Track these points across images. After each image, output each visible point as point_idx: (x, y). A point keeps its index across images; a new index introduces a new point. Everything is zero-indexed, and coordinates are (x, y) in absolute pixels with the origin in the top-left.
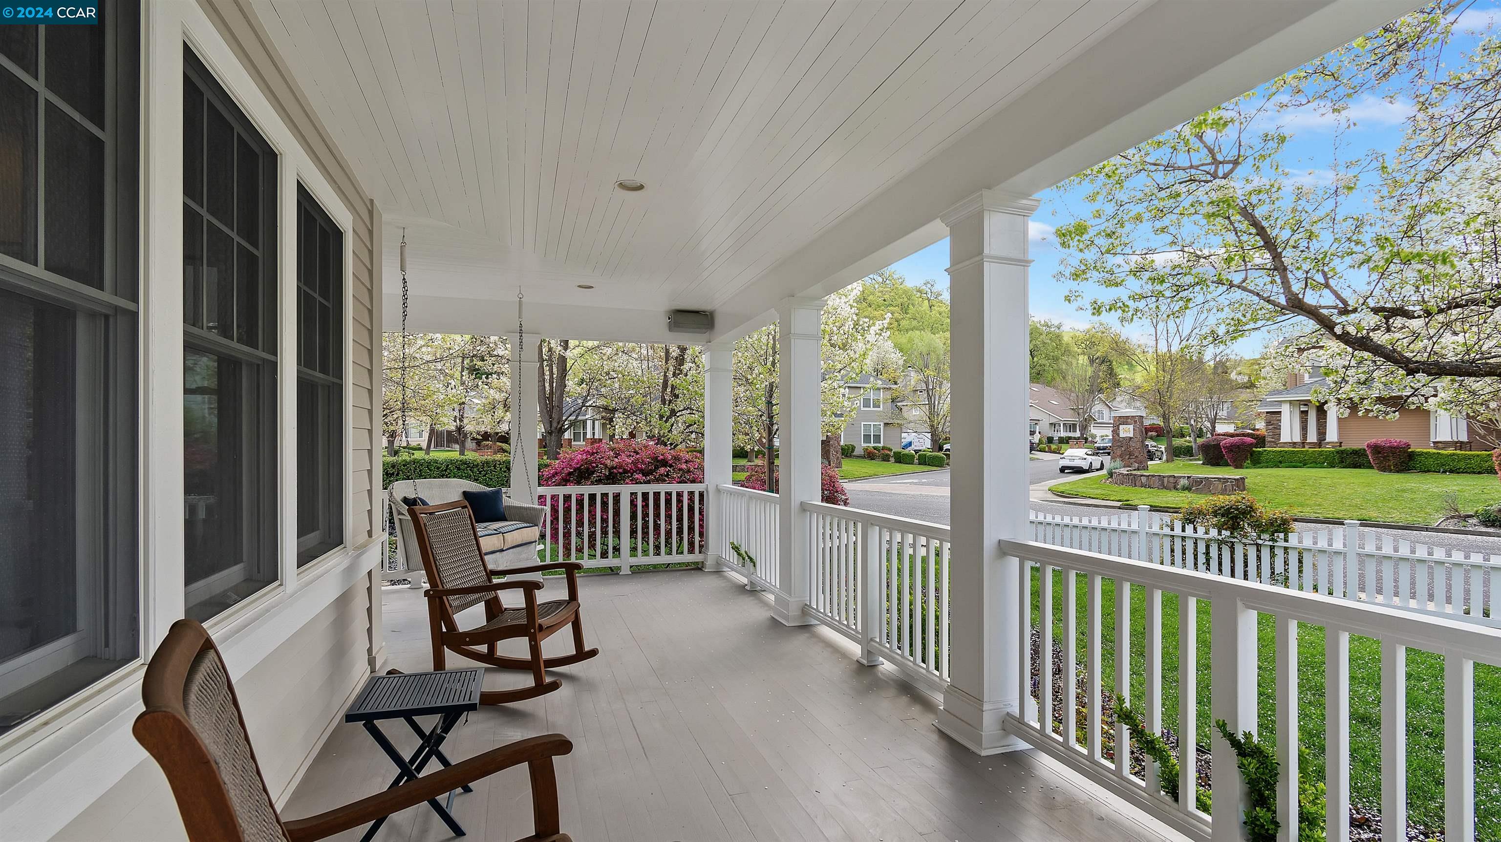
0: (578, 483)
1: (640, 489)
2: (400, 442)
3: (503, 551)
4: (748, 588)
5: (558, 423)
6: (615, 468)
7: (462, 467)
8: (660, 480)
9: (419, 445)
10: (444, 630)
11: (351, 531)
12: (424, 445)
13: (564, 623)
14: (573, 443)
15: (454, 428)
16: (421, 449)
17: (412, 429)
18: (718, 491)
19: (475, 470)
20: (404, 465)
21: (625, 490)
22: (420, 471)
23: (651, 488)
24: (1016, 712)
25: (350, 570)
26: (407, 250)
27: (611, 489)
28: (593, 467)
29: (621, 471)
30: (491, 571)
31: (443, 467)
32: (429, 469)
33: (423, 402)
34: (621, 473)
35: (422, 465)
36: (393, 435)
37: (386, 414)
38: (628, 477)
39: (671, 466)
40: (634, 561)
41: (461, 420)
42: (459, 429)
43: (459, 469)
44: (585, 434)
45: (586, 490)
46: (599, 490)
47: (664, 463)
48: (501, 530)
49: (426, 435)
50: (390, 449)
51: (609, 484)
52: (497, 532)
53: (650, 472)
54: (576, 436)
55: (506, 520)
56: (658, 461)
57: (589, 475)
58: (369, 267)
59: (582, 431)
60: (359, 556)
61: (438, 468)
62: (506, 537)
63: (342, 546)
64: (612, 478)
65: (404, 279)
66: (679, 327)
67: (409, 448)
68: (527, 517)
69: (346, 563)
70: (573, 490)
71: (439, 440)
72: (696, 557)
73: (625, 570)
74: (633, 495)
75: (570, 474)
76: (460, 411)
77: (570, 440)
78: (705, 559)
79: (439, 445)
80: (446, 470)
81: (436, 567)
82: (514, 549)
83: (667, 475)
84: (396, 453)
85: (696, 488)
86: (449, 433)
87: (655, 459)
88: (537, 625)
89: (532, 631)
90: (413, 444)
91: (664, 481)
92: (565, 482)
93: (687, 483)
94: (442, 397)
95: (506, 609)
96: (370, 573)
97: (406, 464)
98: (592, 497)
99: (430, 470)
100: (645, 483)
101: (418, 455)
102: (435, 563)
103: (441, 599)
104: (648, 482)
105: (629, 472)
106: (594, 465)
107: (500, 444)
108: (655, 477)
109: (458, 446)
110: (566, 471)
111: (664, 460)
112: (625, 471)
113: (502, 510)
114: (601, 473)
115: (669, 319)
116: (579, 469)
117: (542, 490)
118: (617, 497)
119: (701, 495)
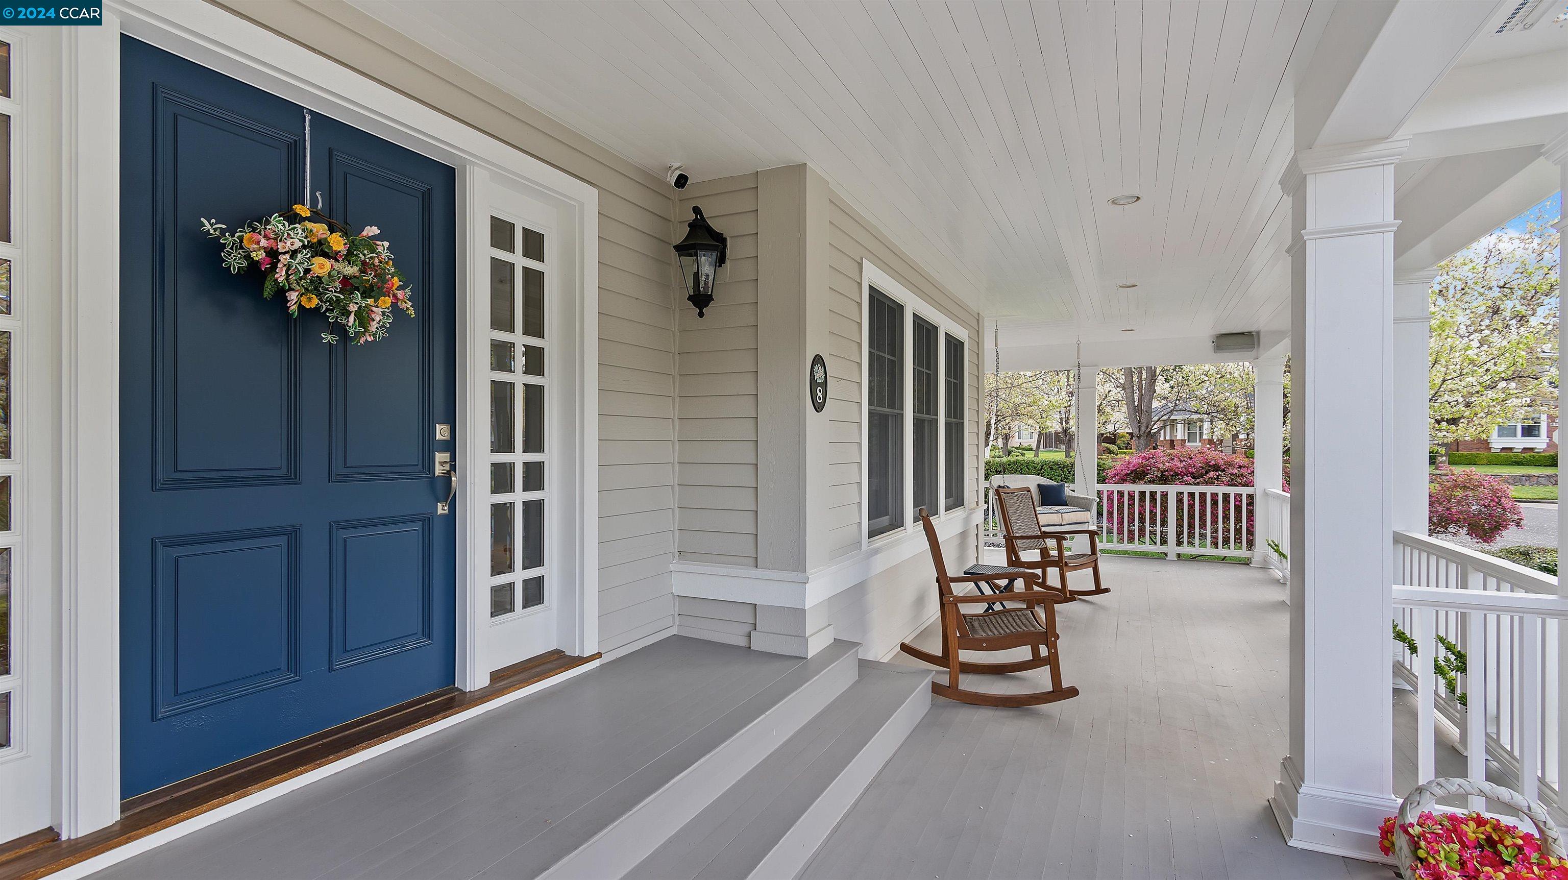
0: (1134, 482)
1: (1186, 489)
2: (1014, 442)
3: (1062, 525)
4: (1281, 581)
5: (1147, 427)
6: (1167, 471)
7: (1054, 467)
8: (1210, 482)
9: (1030, 445)
10: (1014, 559)
11: (967, 498)
12: (1034, 446)
13: (1085, 566)
14: (1187, 444)
15: (1060, 430)
16: (1031, 450)
17: (1024, 431)
18: (1266, 494)
19: (1065, 470)
20: (1009, 465)
21: (1172, 490)
22: (1021, 469)
23: (1197, 490)
24: (1401, 659)
25: (967, 520)
26: (999, 333)
27: (1159, 488)
28: (1148, 470)
29: (1172, 473)
30: (1043, 531)
31: (1039, 467)
32: (1027, 468)
33: (1029, 408)
34: (1172, 475)
35: (1022, 465)
36: (1007, 438)
37: (1000, 420)
38: (1179, 479)
39: (1223, 470)
40: (1180, 550)
41: (1067, 422)
42: (1065, 431)
43: (1052, 469)
44: (1201, 434)
45: (1137, 488)
46: (1148, 488)
47: (1216, 468)
48: (1061, 511)
49: (1036, 436)
50: (1004, 449)
51: (1161, 484)
52: (1058, 512)
53: (1201, 476)
54: (1191, 437)
55: (1068, 506)
56: (1210, 466)
57: (1144, 476)
58: (977, 364)
59: (1198, 432)
60: (971, 514)
61: (1035, 468)
62: (1063, 516)
63: (963, 507)
64: (1164, 479)
65: (997, 351)
66: (1222, 350)
67: (1022, 449)
68: (1083, 505)
69: (965, 515)
70: (1126, 488)
71: (1048, 441)
72: (1243, 553)
73: (1172, 556)
74: (1180, 495)
75: (1127, 475)
76: (1065, 413)
77: (1183, 441)
78: (1253, 555)
79: (1048, 445)
80: (1041, 470)
81: (1010, 523)
82: (1071, 526)
83: (1217, 479)
84: (1009, 453)
85: (1245, 491)
86: (1057, 433)
87: (1207, 464)
88: (1064, 562)
89: (1061, 564)
90: (1025, 445)
91: (1212, 483)
92: (1123, 480)
93: (1238, 486)
94: (1046, 403)
95: (1052, 556)
96: (977, 525)
97: (1016, 462)
98: (1142, 494)
99: (1029, 469)
100: (1195, 484)
101: (1029, 456)
102: (1010, 521)
103: (1012, 541)
104: (1198, 484)
105: (1180, 474)
106: (1149, 468)
107: (1107, 445)
108: (1205, 480)
109: (1064, 447)
110: (1124, 472)
111: (1216, 464)
112: (1177, 474)
113: (1064, 498)
114: (1153, 475)
115: (1213, 342)
116: (1134, 471)
117: (1100, 487)
118: (1165, 496)
119: (1251, 497)
